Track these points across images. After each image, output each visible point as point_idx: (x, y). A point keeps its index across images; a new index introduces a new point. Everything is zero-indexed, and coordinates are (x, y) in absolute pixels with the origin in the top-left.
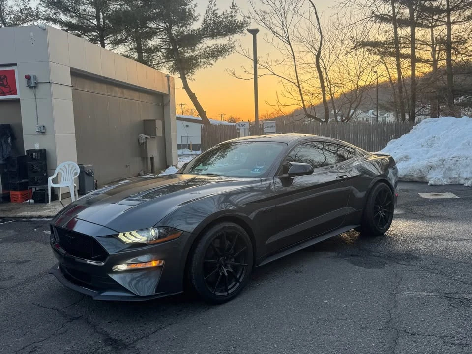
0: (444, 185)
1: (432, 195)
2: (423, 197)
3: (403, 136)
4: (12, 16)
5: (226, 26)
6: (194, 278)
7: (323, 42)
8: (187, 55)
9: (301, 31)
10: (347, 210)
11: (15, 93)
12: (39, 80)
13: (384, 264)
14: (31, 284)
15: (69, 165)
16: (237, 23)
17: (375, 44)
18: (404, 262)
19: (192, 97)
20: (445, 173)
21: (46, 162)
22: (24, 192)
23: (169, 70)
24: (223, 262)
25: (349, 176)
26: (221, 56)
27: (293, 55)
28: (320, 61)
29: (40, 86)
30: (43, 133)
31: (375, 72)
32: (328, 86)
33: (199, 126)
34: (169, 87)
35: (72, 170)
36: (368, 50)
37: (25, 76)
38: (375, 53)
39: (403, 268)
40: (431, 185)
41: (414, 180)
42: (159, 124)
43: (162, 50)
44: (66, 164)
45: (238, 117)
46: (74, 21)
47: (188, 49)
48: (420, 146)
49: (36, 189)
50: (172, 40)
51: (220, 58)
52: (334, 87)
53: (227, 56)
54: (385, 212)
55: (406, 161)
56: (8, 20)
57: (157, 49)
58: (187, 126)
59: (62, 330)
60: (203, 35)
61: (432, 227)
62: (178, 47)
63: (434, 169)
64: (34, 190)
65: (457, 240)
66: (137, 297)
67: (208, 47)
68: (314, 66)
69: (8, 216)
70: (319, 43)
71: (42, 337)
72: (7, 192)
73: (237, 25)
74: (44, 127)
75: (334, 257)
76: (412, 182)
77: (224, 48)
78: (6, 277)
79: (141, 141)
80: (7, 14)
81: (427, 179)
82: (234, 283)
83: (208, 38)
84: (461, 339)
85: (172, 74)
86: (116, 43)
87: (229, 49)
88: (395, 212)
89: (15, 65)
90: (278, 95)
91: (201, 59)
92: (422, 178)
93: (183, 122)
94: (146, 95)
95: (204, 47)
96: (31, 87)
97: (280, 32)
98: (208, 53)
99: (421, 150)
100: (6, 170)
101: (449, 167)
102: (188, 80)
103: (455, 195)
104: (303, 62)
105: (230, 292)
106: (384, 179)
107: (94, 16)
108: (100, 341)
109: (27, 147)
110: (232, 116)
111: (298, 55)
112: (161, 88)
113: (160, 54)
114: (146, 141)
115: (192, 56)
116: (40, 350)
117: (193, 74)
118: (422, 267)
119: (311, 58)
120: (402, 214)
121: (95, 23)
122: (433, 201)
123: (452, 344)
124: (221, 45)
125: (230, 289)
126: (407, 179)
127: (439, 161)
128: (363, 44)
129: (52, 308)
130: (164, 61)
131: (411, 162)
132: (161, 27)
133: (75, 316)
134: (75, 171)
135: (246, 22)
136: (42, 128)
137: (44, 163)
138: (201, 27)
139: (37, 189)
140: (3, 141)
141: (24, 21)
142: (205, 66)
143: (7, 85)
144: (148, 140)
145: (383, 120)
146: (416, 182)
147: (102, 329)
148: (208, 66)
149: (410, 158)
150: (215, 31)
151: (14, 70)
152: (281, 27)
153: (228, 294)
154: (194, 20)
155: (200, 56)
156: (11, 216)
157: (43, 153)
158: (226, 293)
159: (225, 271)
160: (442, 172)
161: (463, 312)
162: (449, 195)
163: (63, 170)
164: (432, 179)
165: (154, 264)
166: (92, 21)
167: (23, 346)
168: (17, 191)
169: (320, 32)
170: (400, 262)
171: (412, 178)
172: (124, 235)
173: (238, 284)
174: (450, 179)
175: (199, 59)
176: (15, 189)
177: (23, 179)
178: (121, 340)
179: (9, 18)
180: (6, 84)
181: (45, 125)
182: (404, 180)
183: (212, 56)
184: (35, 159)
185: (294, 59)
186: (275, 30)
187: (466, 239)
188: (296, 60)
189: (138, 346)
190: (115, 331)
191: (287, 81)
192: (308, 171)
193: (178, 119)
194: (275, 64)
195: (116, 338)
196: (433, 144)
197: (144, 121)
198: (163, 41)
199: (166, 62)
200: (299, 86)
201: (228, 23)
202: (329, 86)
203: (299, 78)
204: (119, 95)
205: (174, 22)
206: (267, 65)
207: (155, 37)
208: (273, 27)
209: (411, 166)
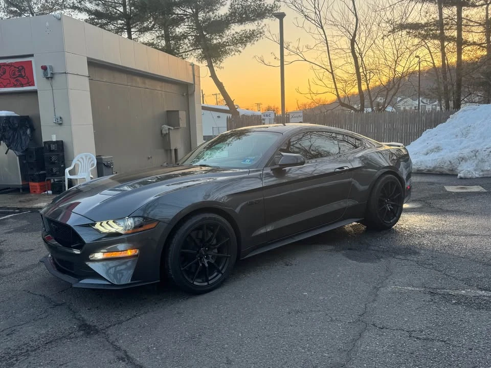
0: (474, 177)
1: (457, 188)
2: (448, 190)
3: (439, 125)
4: (39, 6)
5: (254, 11)
6: (170, 268)
7: (358, 25)
8: (215, 42)
9: (335, 14)
10: (349, 203)
11: (33, 85)
12: (55, 71)
13: (379, 258)
14: (27, 272)
15: (86, 156)
16: (266, 7)
17: (415, 26)
18: (401, 257)
19: (220, 85)
20: (477, 165)
21: (63, 153)
22: (42, 184)
23: (197, 58)
24: (204, 253)
25: (351, 167)
26: (250, 42)
27: (326, 40)
28: (355, 46)
29: (57, 77)
30: (61, 124)
31: (417, 57)
32: (363, 72)
33: (225, 116)
34: (194, 76)
35: (89, 162)
36: (408, 33)
37: (42, 67)
38: (415, 36)
39: (398, 263)
40: (461, 178)
41: (444, 173)
42: (182, 115)
43: (189, 37)
44: (83, 155)
45: (276, 107)
46: (100, 9)
47: (216, 35)
48: (454, 136)
49: (54, 180)
50: (199, 27)
51: (248, 45)
52: (370, 73)
53: (255, 42)
54: (392, 205)
55: (438, 152)
56: (36, 10)
57: (184, 36)
58: (219, 117)
59: (44, 316)
60: (231, 20)
61: (445, 221)
62: (205, 33)
63: (466, 161)
64: (52, 181)
65: (466, 235)
66: (112, 285)
67: (236, 33)
68: (349, 51)
69: (25, 207)
70: (355, 27)
71: (23, 321)
72: (27, 183)
73: (266, 9)
74: (61, 118)
75: (331, 251)
76: (441, 174)
77: (253, 33)
78: (7, 264)
79: (164, 132)
80: (34, 3)
81: (458, 171)
82: (215, 274)
83: (236, 24)
84: (428, 334)
85: (200, 62)
86: (143, 30)
87: (258, 34)
88: (405, 206)
89: (32, 56)
90: (310, 84)
91: (229, 45)
92: (452, 170)
93: (212, 112)
94: (170, 85)
95: (232, 33)
96: (48, 78)
97: (313, 16)
98: (236, 39)
99: (453, 140)
100: (25, 162)
101: (482, 159)
102: (215, 69)
103: (483, 188)
104: (335, 46)
105: (210, 282)
106: (392, 171)
107: (120, 4)
108: (75, 327)
109: (45, 138)
110: (270, 105)
111: (332, 39)
112: (185, 78)
113: (186, 41)
114: (169, 132)
115: (220, 43)
116: (18, 333)
117: (221, 62)
118: (417, 262)
119: (345, 43)
120: (418, 208)
121: (122, 11)
122: (458, 194)
123: (417, 338)
124: (250, 31)
125: (211, 280)
126: (437, 171)
127: (472, 152)
128: (402, 27)
129: (40, 295)
130: (191, 49)
131: (442, 153)
132: (188, 13)
133: (58, 302)
134: (92, 163)
135: (275, 6)
136: (59, 119)
137: (61, 154)
138: (228, 13)
139: (56, 180)
140: (22, 133)
141: (51, 10)
142: (233, 53)
143: (25, 76)
144: (170, 131)
145: (432, 108)
146: (446, 175)
147: (80, 315)
148: (236, 53)
149: (442, 149)
150: (244, 16)
151: (31, 61)
152: (314, 10)
153: (209, 284)
154: (222, 5)
155: (228, 42)
156: (28, 206)
157: (60, 145)
158: (206, 284)
159: (206, 262)
160: (474, 164)
161: (442, 308)
162: (476, 189)
163: (80, 162)
164: (462, 172)
165: (130, 253)
166: (117, 8)
167: (3, 329)
168: (36, 182)
169: (356, 15)
170: (397, 257)
171: (441, 170)
172: (101, 225)
173: (220, 275)
174: (482, 171)
175: (227, 46)
176: (33, 181)
177: (42, 170)
178: (95, 326)
179: (37, 8)
180: (23, 75)
181: (62, 116)
182: (434, 172)
183: (240, 43)
184: (53, 151)
185: (327, 43)
186: (306, 14)
187: (476, 234)
188: (329, 45)
189: (109, 332)
190: (91, 317)
191: (319, 68)
192: (299, 161)
193: (204, 108)
194: (306, 50)
195: (91, 324)
196: (468, 133)
197: (167, 111)
198: (190, 28)
199: (193, 49)
200: (332, 73)
201: (256, 7)
202: (365, 72)
203: (332, 63)
204: (140, 85)
205: (201, 7)
206: (298, 51)
207: (182, 24)
208: (305, 10)
209: (441, 157)
